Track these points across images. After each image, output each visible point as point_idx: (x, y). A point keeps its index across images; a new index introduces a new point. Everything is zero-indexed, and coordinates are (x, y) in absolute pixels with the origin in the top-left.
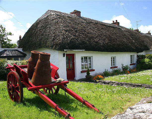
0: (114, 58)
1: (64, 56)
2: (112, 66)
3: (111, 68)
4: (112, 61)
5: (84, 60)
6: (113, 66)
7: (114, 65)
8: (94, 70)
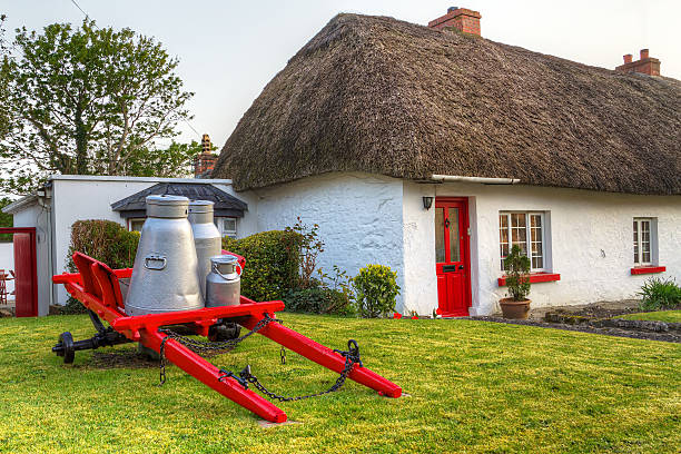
0: (646, 225)
1: (427, 207)
2: (637, 265)
3: (634, 272)
4: (636, 239)
5: (510, 228)
6: (642, 264)
7: (647, 258)
8: (557, 277)
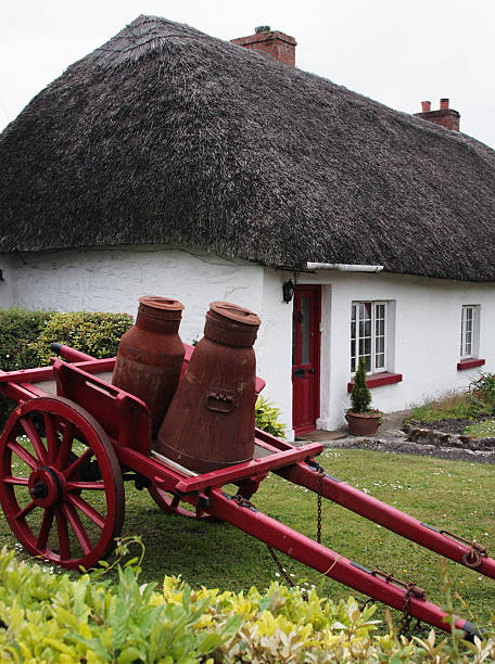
0: (470, 311)
1: (286, 299)
2: (461, 358)
3: (460, 367)
4: (462, 329)
5: (358, 320)
6: (464, 357)
8: (399, 378)
